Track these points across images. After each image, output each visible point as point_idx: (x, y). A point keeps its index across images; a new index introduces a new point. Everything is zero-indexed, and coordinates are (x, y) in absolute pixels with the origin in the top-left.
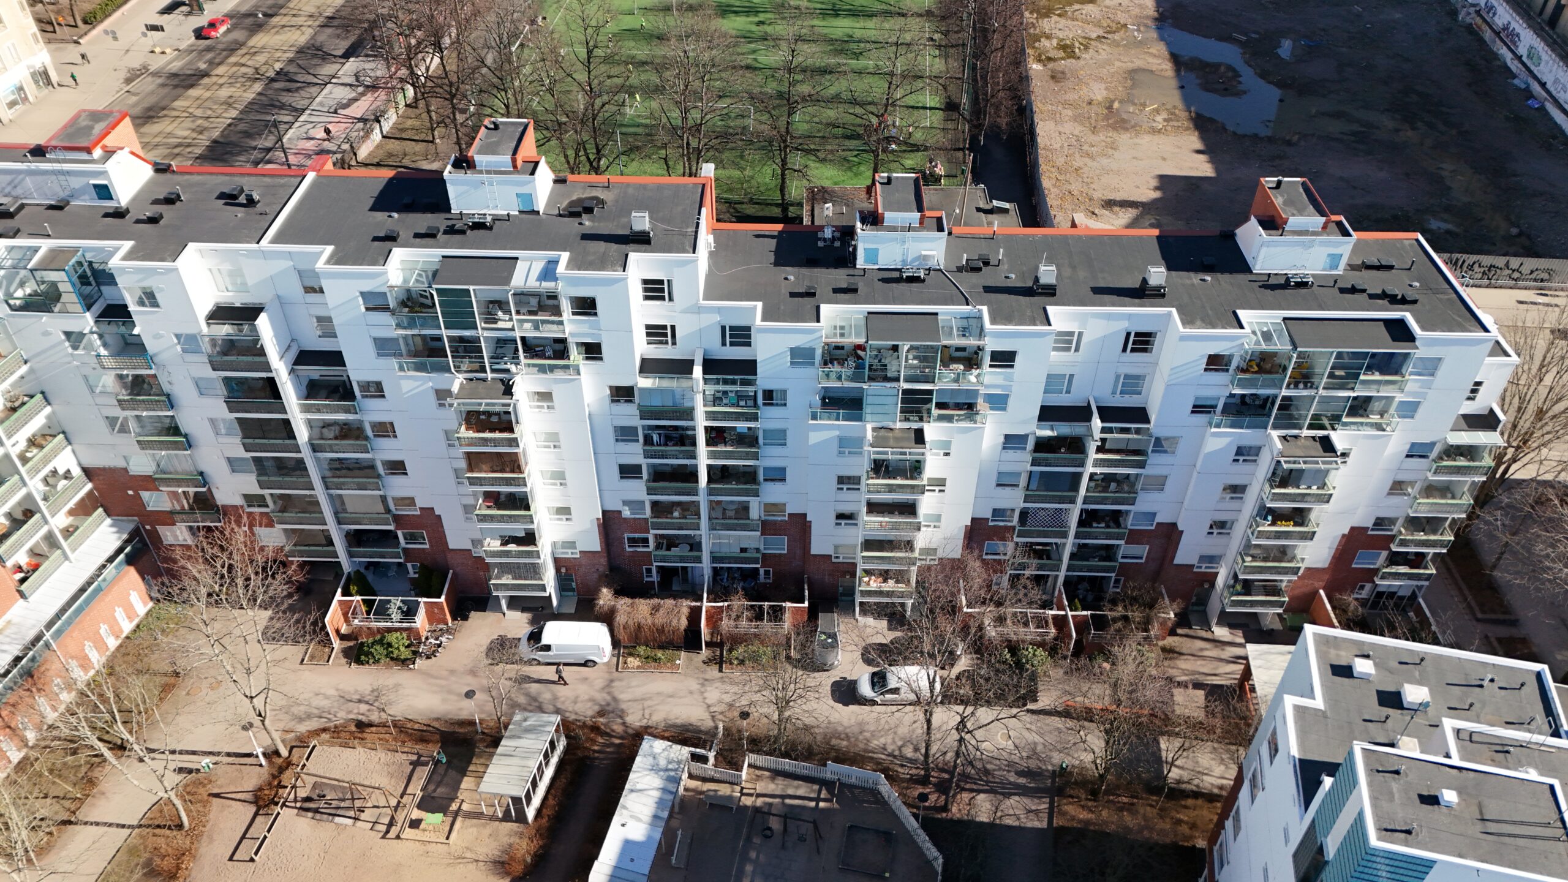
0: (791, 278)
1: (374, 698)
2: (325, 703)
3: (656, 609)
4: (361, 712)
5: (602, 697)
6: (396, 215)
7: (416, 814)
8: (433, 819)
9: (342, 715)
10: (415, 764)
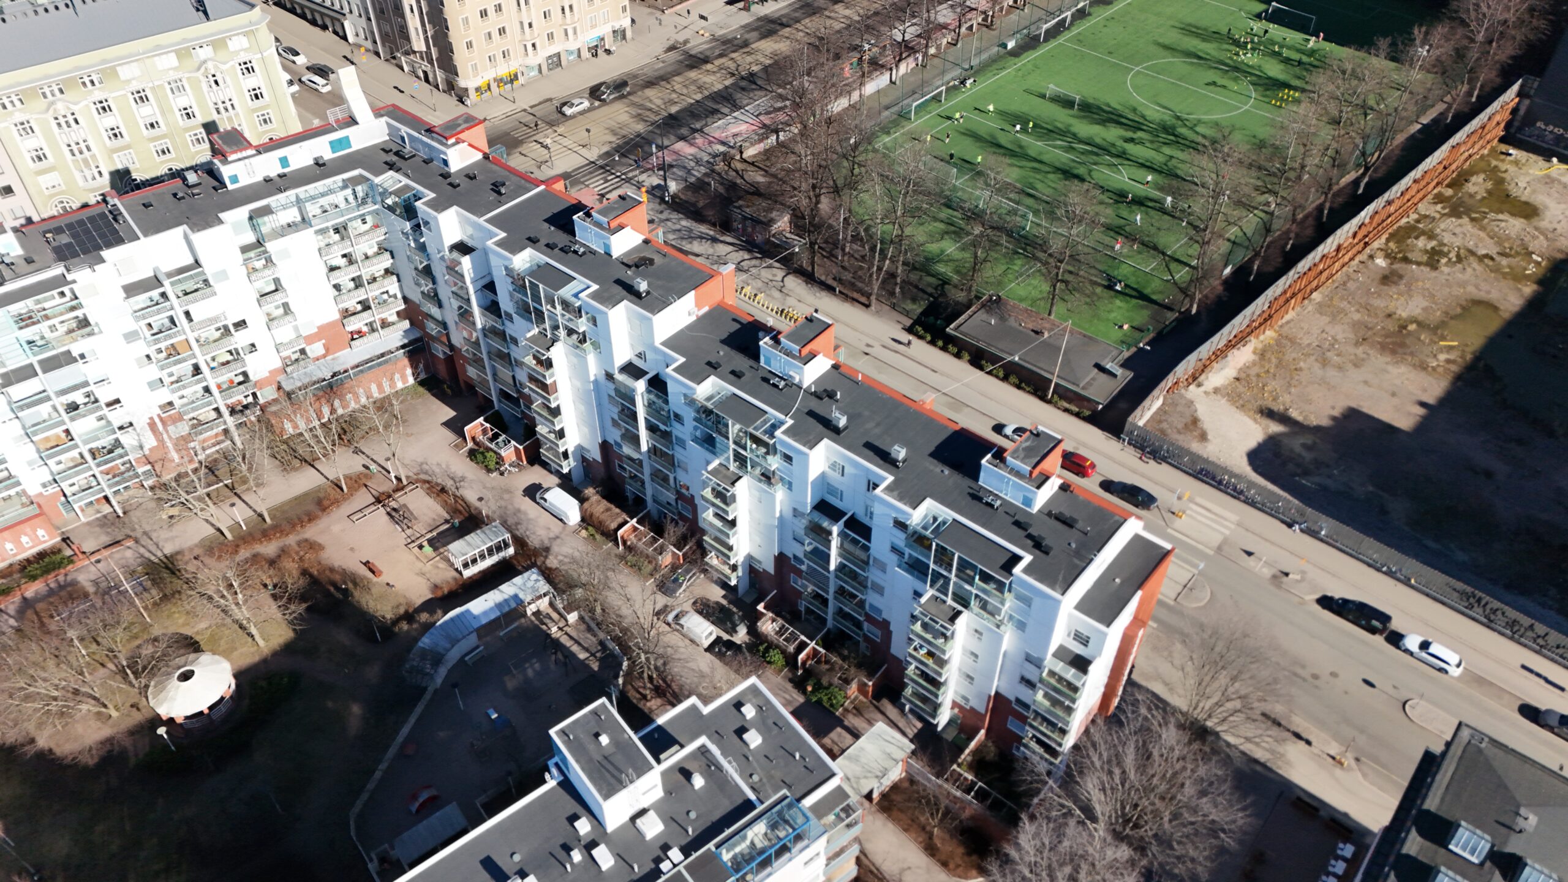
0: (722, 353)
1: (458, 481)
2: (437, 470)
3: (608, 510)
4: (449, 484)
5: (547, 543)
6: (552, 228)
7: (425, 544)
8: (428, 549)
9: (439, 481)
10: (447, 521)
